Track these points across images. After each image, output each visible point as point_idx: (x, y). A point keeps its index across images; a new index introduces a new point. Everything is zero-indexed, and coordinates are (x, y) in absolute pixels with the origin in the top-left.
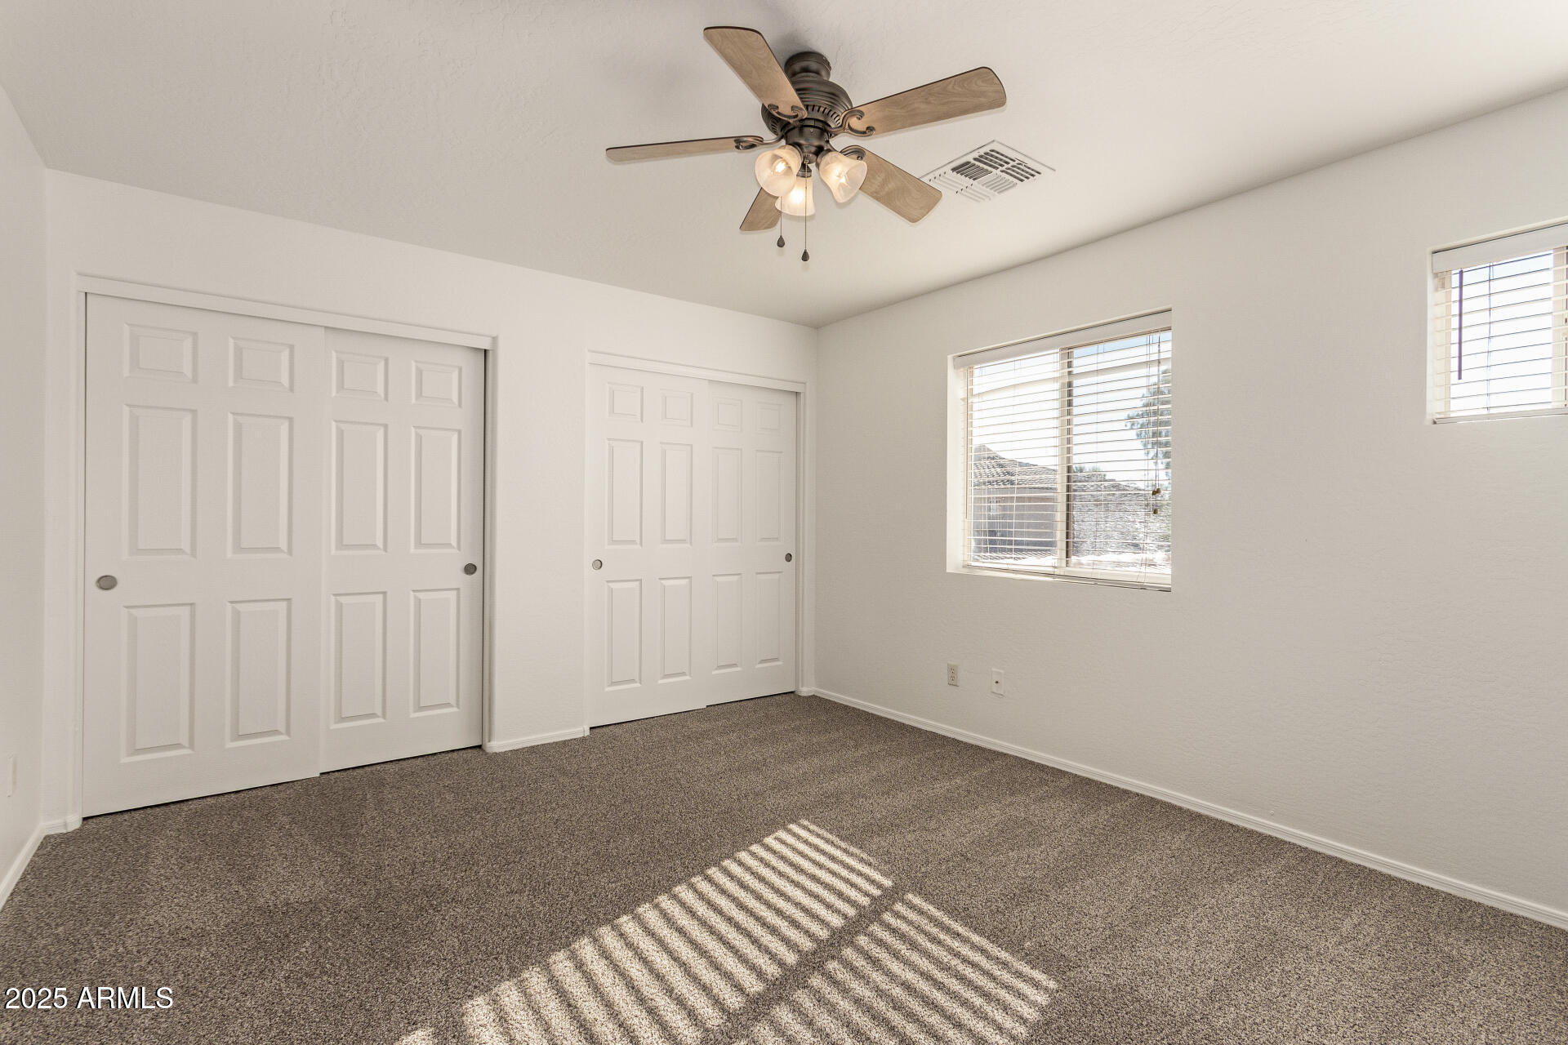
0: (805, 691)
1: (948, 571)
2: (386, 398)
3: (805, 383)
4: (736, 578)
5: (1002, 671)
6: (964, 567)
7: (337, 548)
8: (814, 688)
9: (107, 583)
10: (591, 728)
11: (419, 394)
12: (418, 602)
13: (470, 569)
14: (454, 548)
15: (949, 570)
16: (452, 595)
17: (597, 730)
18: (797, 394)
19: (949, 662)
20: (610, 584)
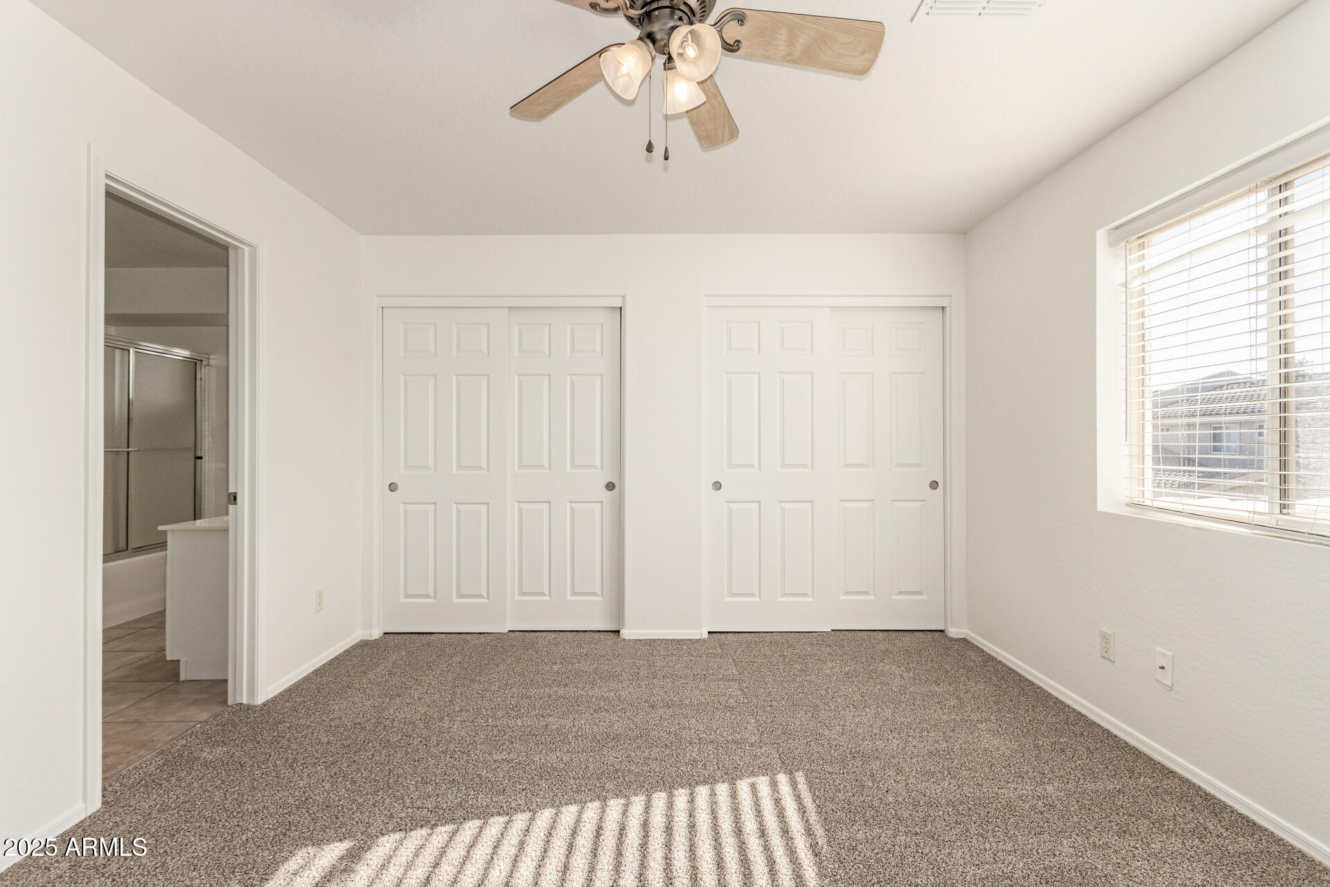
0: (953, 632)
1: (1099, 509)
2: (550, 355)
3: (950, 296)
4: (868, 504)
5: (1170, 654)
6: (1127, 505)
7: (519, 468)
8: (966, 631)
9: (393, 487)
10: (709, 632)
11: (573, 350)
12: (573, 510)
13: (610, 486)
14: (598, 468)
15: (1101, 507)
16: (597, 507)
17: (714, 635)
18: (943, 308)
19: (1102, 628)
20: (730, 505)
